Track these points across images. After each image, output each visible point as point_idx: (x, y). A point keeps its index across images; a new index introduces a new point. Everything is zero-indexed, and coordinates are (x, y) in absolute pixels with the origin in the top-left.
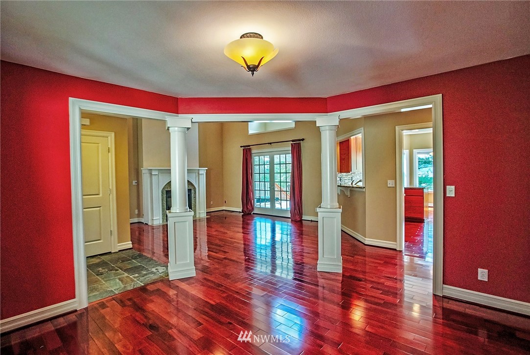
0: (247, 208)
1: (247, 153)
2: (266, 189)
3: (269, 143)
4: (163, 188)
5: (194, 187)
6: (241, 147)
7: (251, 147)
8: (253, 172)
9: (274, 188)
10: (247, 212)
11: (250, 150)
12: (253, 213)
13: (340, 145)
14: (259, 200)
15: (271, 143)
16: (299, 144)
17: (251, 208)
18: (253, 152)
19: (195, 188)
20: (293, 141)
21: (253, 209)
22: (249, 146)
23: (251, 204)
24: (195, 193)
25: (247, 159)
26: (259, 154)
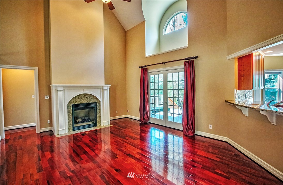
0: (144, 119)
1: (144, 71)
2: (160, 103)
3: (163, 63)
4: (69, 102)
5: (99, 100)
6: (140, 67)
7: (148, 67)
8: (149, 88)
9: (167, 103)
10: (144, 122)
11: (147, 70)
12: (149, 123)
13: (238, 61)
14: (154, 111)
15: (164, 63)
16: (193, 61)
17: (147, 119)
18: (149, 71)
19: (100, 102)
20: (186, 59)
21: (149, 119)
22: (146, 66)
23: (147, 116)
24: (100, 106)
25: (144, 78)
26: (154, 73)
